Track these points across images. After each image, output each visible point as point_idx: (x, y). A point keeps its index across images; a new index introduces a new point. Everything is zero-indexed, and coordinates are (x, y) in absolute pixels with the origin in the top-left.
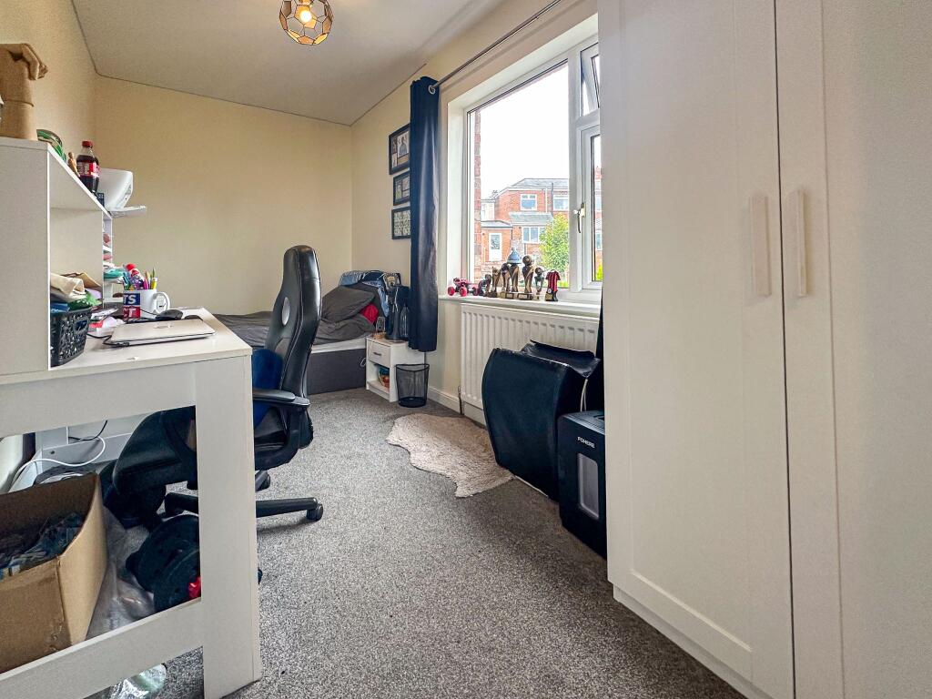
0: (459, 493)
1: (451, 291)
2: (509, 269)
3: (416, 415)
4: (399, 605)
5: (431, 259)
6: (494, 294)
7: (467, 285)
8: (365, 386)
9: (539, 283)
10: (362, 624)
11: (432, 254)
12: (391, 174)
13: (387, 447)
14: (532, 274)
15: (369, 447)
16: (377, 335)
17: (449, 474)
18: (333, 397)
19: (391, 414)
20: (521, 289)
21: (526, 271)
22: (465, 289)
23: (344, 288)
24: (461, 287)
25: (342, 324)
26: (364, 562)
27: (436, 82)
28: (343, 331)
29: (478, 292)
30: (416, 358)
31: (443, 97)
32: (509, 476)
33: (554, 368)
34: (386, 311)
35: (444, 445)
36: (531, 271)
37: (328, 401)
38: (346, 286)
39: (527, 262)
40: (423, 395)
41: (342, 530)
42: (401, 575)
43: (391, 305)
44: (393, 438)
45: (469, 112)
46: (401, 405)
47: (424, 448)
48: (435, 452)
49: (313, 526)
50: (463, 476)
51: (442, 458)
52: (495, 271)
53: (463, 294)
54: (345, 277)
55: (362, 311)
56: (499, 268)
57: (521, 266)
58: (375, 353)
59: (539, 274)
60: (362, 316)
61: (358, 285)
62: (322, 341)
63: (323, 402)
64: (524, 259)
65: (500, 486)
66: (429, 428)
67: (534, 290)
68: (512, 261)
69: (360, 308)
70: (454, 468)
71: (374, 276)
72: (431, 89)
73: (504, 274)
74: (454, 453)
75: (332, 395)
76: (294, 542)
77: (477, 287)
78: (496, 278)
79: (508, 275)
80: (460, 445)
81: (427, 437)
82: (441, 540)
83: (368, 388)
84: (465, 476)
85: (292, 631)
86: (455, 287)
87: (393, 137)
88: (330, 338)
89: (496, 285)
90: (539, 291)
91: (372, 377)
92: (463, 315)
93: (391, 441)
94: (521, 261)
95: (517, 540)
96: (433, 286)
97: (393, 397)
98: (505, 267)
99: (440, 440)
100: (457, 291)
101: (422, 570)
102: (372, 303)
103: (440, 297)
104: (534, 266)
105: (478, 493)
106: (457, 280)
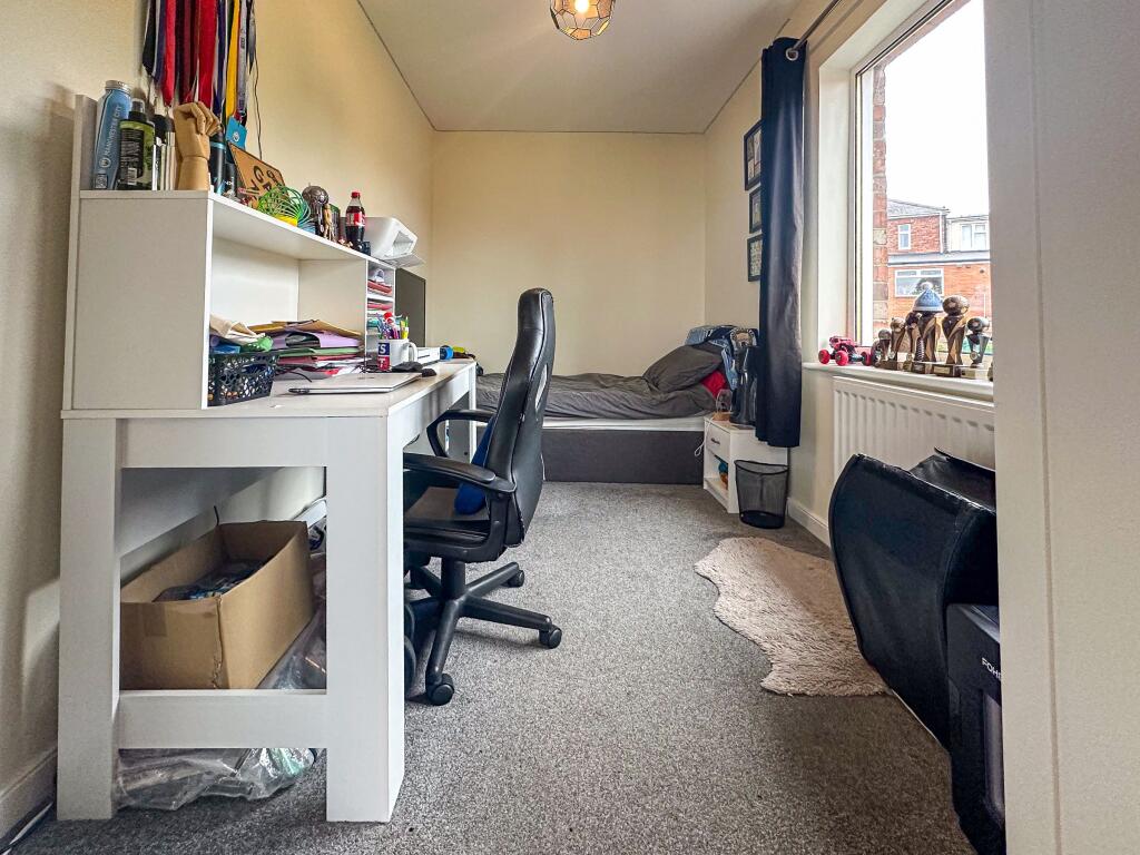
0: (769, 682)
1: (824, 357)
2: (920, 319)
3: (758, 540)
4: (591, 819)
5: (789, 307)
6: (893, 365)
7: (851, 349)
8: (702, 484)
9: (977, 348)
10: (530, 819)
11: (790, 299)
12: (747, 189)
13: (690, 577)
14: (962, 331)
15: (665, 570)
16: (716, 414)
17: (767, 646)
18: (654, 491)
19: (721, 530)
20: (942, 358)
21: (948, 326)
22: (846, 354)
23: (691, 349)
24: (842, 351)
25: (672, 395)
26: (577, 730)
27: (795, 41)
28: (671, 404)
29: (869, 360)
30: (772, 456)
31: (811, 60)
32: (878, 685)
33: (954, 508)
34: (733, 382)
35: (780, 598)
36: (960, 324)
37: (645, 495)
38: (693, 346)
39: (953, 310)
40: (777, 511)
41: (573, 672)
42: (616, 775)
43: (740, 374)
44: (704, 566)
45: (860, 74)
46: (743, 520)
47: (745, 593)
48: (761, 603)
49: (542, 654)
50: (790, 656)
51: (767, 617)
52: (895, 325)
53: (840, 363)
54: (693, 333)
55: (703, 381)
56: (902, 320)
57: (941, 317)
58: (713, 440)
59: (977, 331)
60: (703, 387)
61: (704, 345)
62: (642, 415)
63: (638, 495)
64: (946, 304)
65: (853, 696)
66: (770, 566)
67: (967, 360)
68: (924, 309)
69: (700, 376)
70: (779, 639)
71: (722, 333)
72: (791, 55)
73: (910, 330)
74: (793, 615)
75: (653, 488)
76: (510, 665)
77: (869, 352)
78: (897, 337)
79: (916, 332)
80: (807, 604)
81: (758, 578)
82: (703, 749)
83: (705, 487)
84: (795, 659)
85: (449, 782)
86: (831, 351)
87: (748, 137)
88: (653, 412)
89: (897, 349)
90: (975, 362)
91: (711, 474)
92: (836, 394)
93: (700, 570)
94: (941, 309)
95: (841, 810)
96: (792, 347)
97: (733, 507)
98: (912, 319)
99: (778, 586)
100: (833, 357)
101: (650, 782)
102: (718, 369)
103: (805, 364)
104: (967, 317)
105: (804, 694)
106: (834, 340)
